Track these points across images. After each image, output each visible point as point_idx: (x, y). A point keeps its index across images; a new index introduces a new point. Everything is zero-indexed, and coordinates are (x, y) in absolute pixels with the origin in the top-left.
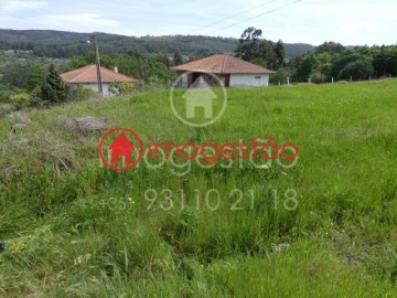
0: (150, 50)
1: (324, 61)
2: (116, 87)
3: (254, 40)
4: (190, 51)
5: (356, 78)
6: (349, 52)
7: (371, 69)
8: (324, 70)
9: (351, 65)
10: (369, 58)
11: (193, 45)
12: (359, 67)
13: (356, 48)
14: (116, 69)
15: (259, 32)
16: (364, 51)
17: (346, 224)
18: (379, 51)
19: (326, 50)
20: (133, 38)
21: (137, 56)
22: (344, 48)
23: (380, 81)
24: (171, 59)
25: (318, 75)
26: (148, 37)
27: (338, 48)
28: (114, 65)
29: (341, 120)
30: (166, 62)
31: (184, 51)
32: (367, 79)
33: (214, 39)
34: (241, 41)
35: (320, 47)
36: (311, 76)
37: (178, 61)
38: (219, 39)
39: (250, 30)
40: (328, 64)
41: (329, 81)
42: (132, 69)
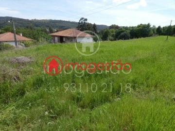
0: (37, 26)
1: (112, 32)
2: (23, 43)
3: (84, 23)
4: (56, 27)
5: (125, 39)
6: (121, 29)
7: (129, 35)
8: (113, 36)
9: (122, 34)
10: (128, 31)
11: (57, 24)
12: (125, 34)
13: (123, 27)
14: (21, 35)
15: (86, 20)
16: (126, 28)
17: (137, 89)
18: (132, 29)
19: (113, 28)
20: (28, 20)
21: (31, 28)
22: (119, 27)
23: (133, 40)
24: (48, 30)
25: (111, 38)
26: (35, 20)
27: (117, 27)
28: (20, 32)
29: (125, 54)
30: (46, 31)
31: (53, 27)
32: (129, 39)
33: (67, 22)
34: (79, 23)
35: (110, 26)
36: (108, 38)
37: (51, 32)
38: (69, 22)
39: (82, 19)
40: (114, 33)
41: (115, 40)
42: (30, 34)
